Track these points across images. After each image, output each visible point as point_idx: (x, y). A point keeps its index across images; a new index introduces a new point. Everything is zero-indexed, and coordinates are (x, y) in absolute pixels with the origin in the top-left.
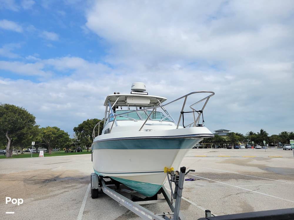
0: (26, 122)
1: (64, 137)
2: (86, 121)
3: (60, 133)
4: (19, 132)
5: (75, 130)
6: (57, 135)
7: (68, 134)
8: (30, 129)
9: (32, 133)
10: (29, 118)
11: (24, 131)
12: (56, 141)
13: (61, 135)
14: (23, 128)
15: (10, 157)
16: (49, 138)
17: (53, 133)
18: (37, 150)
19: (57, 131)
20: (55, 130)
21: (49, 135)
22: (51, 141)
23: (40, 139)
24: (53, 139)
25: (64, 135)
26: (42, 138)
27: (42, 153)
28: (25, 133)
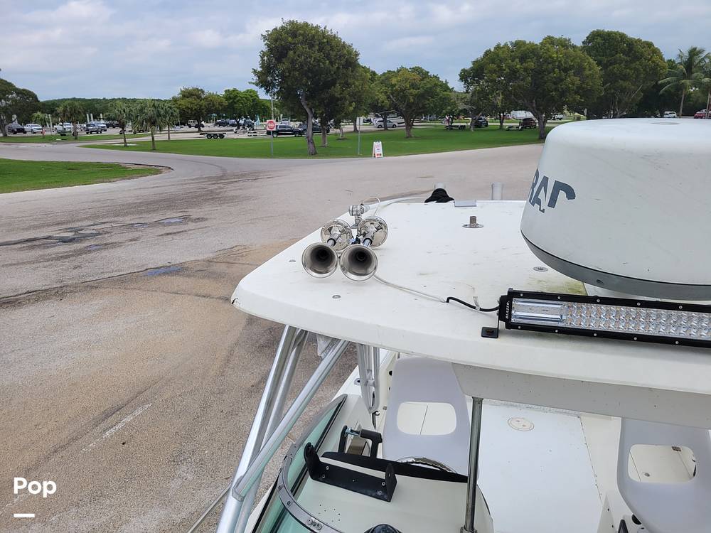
0: (338, 68)
1: (438, 95)
2: (492, 50)
3: (429, 86)
4: (325, 95)
5: (464, 76)
6: (421, 91)
7: (449, 85)
8: (347, 84)
9: (353, 95)
10: (344, 56)
11: (337, 90)
12: (421, 105)
13: (431, 88)
14: (333, 83)
15: (316, 153)
16: (405, 96)
17: (412, 85)
18: (385, 121)
19: (421, 80)
20: (418, 77)
21: (402, 91)
22: (409, 106)
23: (383, 102)
24: (412, 100)
25: (438, 90)
26: (388, 97)
27: (378, 147)
28: (339, 96)
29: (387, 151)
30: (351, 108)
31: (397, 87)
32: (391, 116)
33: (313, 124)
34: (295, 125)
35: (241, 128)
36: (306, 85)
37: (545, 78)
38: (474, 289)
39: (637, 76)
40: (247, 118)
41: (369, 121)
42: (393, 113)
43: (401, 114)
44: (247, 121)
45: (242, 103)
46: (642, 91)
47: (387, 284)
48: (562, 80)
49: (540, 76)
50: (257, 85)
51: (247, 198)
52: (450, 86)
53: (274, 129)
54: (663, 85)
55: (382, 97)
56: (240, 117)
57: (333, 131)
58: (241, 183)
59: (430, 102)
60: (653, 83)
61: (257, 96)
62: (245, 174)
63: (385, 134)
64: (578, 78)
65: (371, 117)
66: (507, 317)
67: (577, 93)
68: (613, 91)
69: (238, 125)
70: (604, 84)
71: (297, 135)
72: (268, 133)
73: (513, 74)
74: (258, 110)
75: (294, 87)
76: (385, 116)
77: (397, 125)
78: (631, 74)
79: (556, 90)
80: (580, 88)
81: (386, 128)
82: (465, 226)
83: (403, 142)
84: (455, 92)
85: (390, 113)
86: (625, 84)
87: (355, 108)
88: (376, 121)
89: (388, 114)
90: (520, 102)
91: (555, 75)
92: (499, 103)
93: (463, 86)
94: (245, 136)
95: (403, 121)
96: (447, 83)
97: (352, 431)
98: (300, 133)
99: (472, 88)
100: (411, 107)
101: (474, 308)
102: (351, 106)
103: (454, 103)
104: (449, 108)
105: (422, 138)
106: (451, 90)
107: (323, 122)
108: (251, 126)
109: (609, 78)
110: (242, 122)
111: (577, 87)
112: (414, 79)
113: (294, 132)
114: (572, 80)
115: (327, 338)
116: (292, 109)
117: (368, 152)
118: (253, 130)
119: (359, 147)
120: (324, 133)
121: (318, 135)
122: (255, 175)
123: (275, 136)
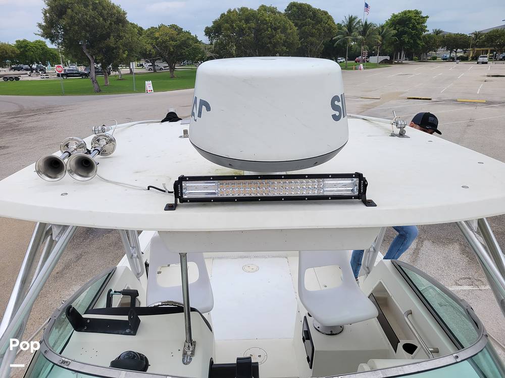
0: (111, 24)
1: (191, 46)
2: (226, 13)
3: (183, 39)
4: (102, 45)
5: (208, 32)
6: (178, 42)
8: (120, 37)
9: (125, 45)
10: (114, 14)
11: (111, 41)
12: (179, 53)
13: (185, 41)
14: (108, 35)
15: (100, 91)
16: (166, 47)
17: (171, 38)
18: (153, 65)
19: (178, 35)
20: (175, 32)
21: (164, 42)
22: (171, 54)
23: (150, 51)
24: (172, 50)
25: (191, 42)
26: (154, 48)
27: (149, 85)
28: (113, 46)
29: (156, 88)
30: (125, 56)
31: (160, 39)
32: (158, 61)
33: (95, 68)
34: (82, 69)
35: (34, 71)
36: (85, 37)
37: (263, 34)
38: (171, 179)
39: (320, 34)
40: (38, 63)
41: (142, 65)
42: (159, 59)
43: (165, 60)
44: (39, 66)
45: (33, 51)
46: (323, 44)
47: (107, 181)
48: (273, 36)
49: (259, 33)
50: (42, 36)
51: (43, 128)
52: (199, 39)
53: (63, 72)
54: (336, 40)
55: (149, 47)
56: (33, 63)
57: (113, 73)
58: (37, 117)
59: (186, 51)
60: (330, 39)
61: (45, 45)
62: (40, 109)
63: (154, 75)
64: (284, 35)
65: (143, 62)
66: (180, 195)
67: (284, 45)
68: (306, 44)
69: (32, 70)
70: (300, 39)
71: (84, 77)
72: (58, 75)
73: (241, 32)
74: (47, 57)
75: (75, 38)
76: (153, 62)
77: (163, 68)
78: (316, 32)
79: (270, 43)
80: (285, 42)
81: (155, 71)
82: (181, 137)
83: (168, 81)
84: (203, 44)
85: (157, 59)
86: (313, 39)
87: (127, 55)
88: (147, 65)
89: (156, 60)
90: (248, 51)
91: (269, 33)
92: (234, 52)
93: (208, 39)
94: (39, 78)
95: (167, 65)
96: (196, 37)
97: (115, 292)
98: (86, 75)
99: (214, 41)
100: (172, 55)
101: (165, 191)
102: (124, 53)
103: (203, 52)
104: (200, 55)
105: (183, 77)
106: (200, 42)
107: (104, 67)
108: (43, 70)
109: (303, 35)
110: (34, 66)
111: (283, 41)
112: (172, 34)
113: (81, 75)
114: (280, 36)
115: (60, 226)
116: (75, 56)
117: (142, 89)
118: (46, 73)
119: (134, 85)
120: (106, 75)
121: (100, 77)
122: (49, 110)
123: (65, 77)
